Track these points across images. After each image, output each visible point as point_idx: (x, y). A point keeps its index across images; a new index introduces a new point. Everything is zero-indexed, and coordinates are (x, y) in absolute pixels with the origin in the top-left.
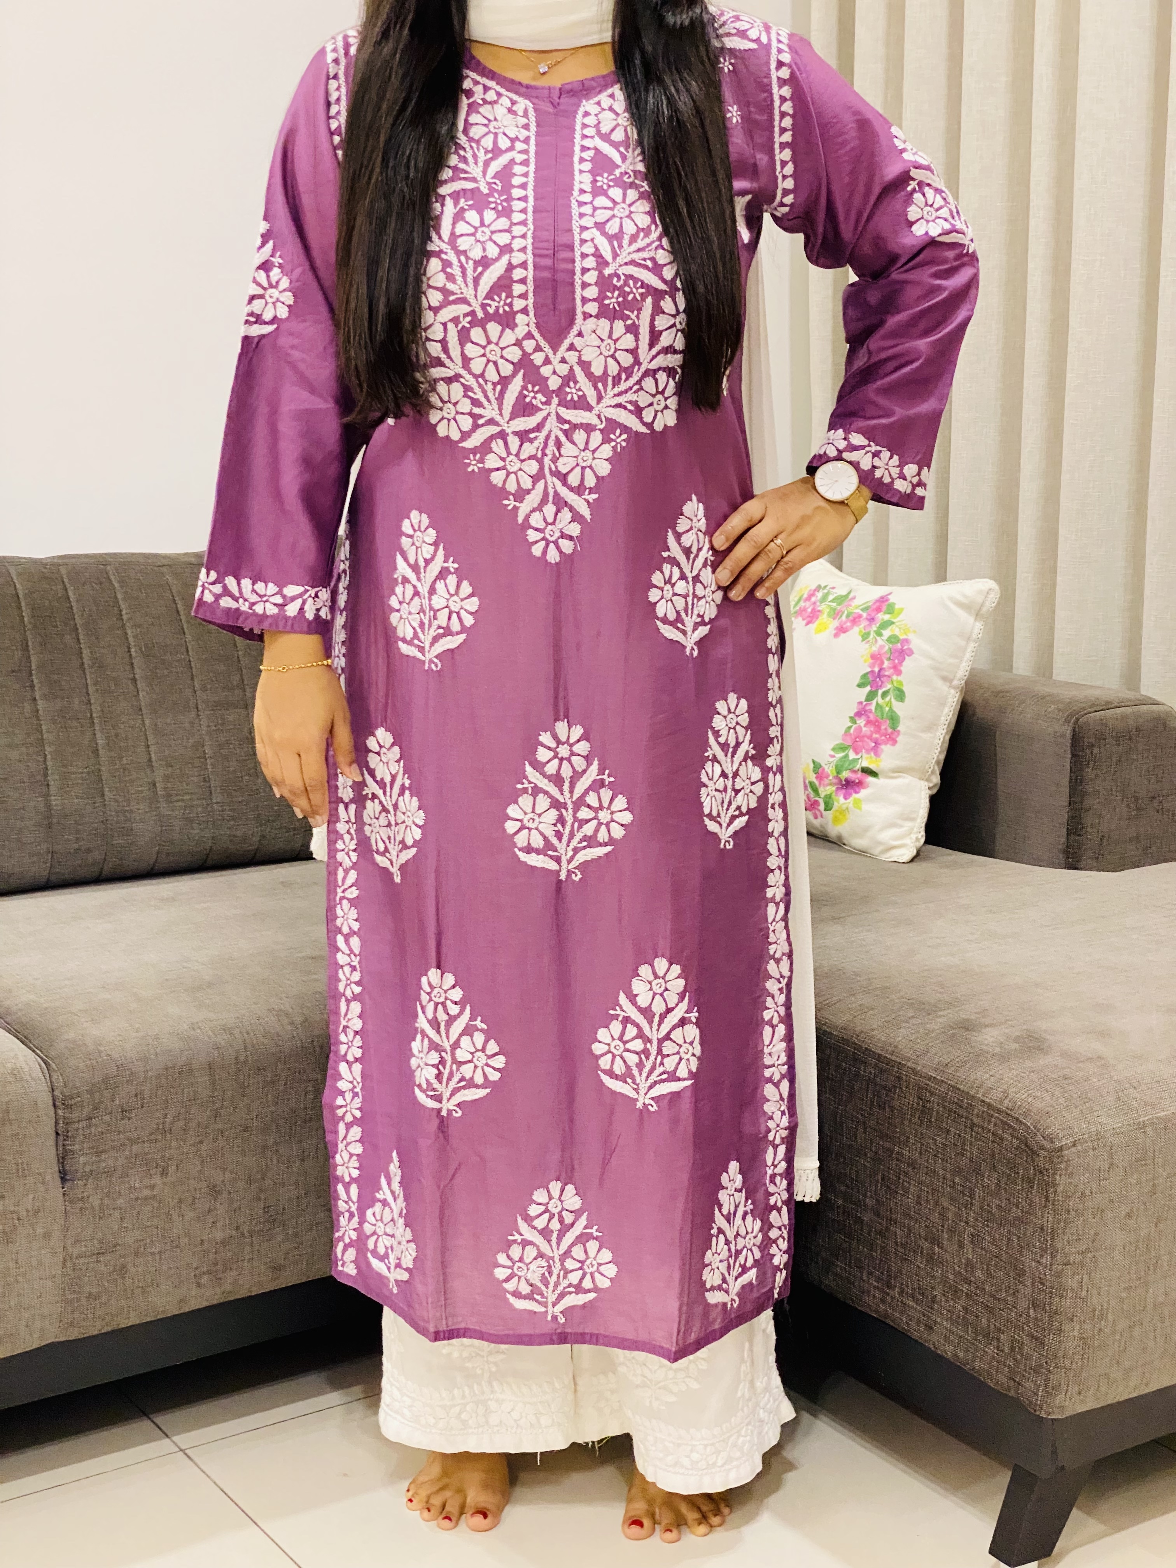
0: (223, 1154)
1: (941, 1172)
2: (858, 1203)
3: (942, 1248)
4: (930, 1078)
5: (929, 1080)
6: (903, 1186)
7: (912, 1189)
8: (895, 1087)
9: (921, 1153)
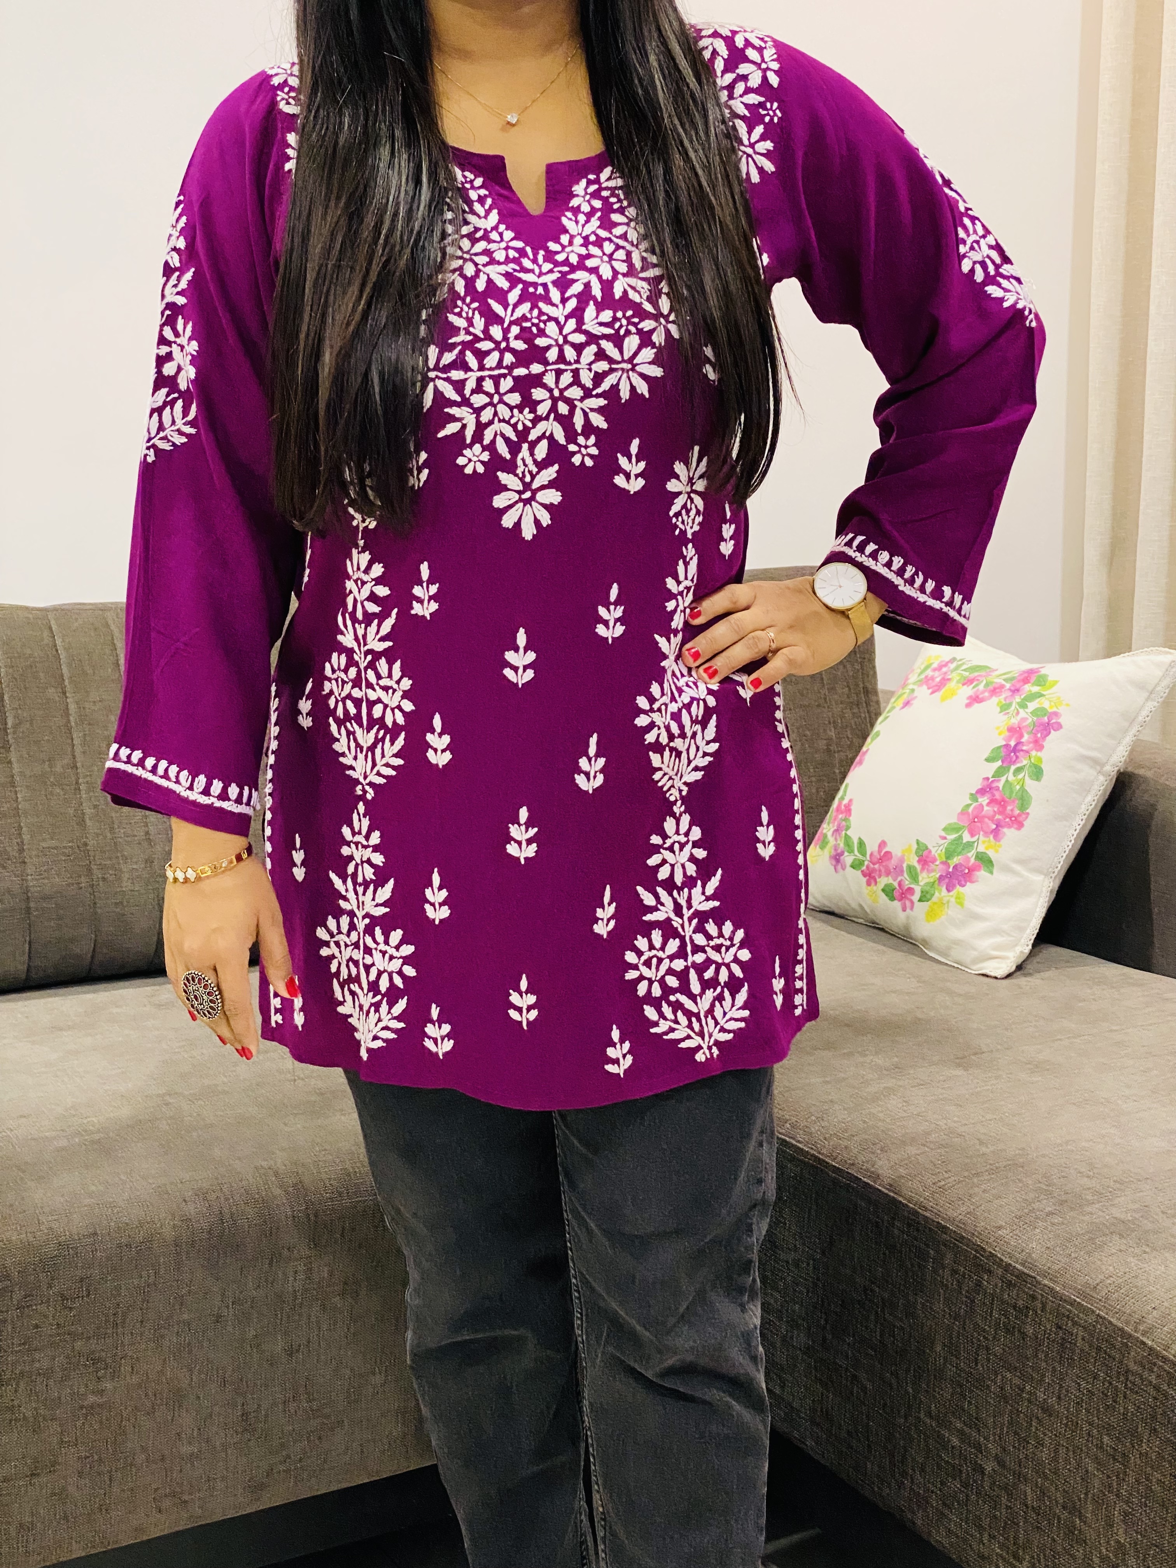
0: (190, 1352)
1: (1086, 1427)
2: (978, 1447)
3: (1085, 1523)
4: (1072, 1303)
5: (1071, 1305)
6: (1036, 1437)
7: (1047, 1441)
8: (1027, 1307)
9: (1059, 1398)
